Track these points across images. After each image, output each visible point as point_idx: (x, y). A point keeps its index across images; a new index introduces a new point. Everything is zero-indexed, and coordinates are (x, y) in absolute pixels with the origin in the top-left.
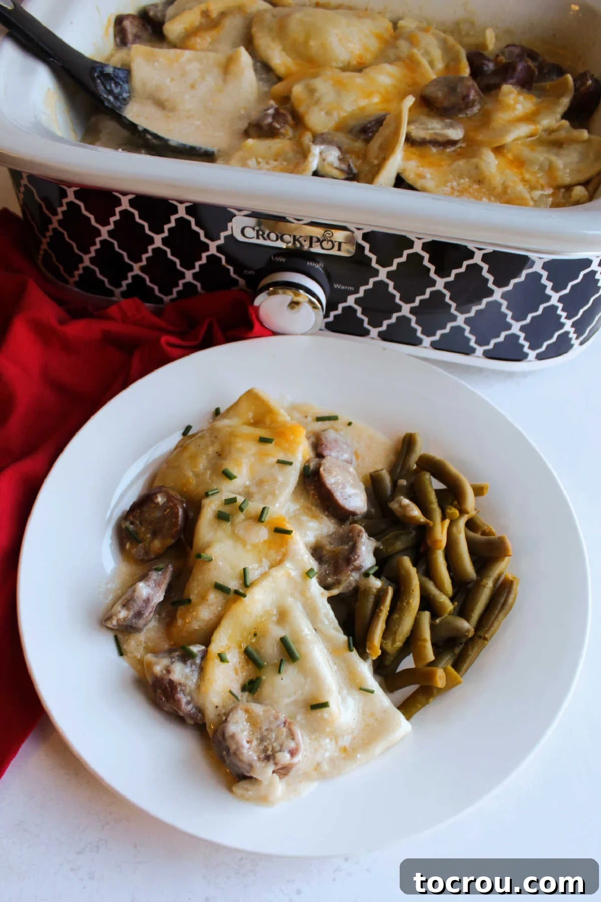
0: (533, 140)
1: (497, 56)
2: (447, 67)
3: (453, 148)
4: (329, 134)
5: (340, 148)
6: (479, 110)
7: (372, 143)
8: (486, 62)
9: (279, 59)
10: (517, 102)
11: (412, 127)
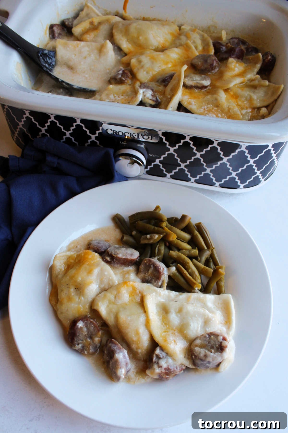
0: (243, 85)
1: (227, 44)
2: (204, 48)
3: (205, 90)
4: (148, 83)
5: (152, 90)
6: (218, 70)
7: (167, 87)
8: (222, 46)
9: (125, 45)
10: (235, 67)
11: (186, 80)
